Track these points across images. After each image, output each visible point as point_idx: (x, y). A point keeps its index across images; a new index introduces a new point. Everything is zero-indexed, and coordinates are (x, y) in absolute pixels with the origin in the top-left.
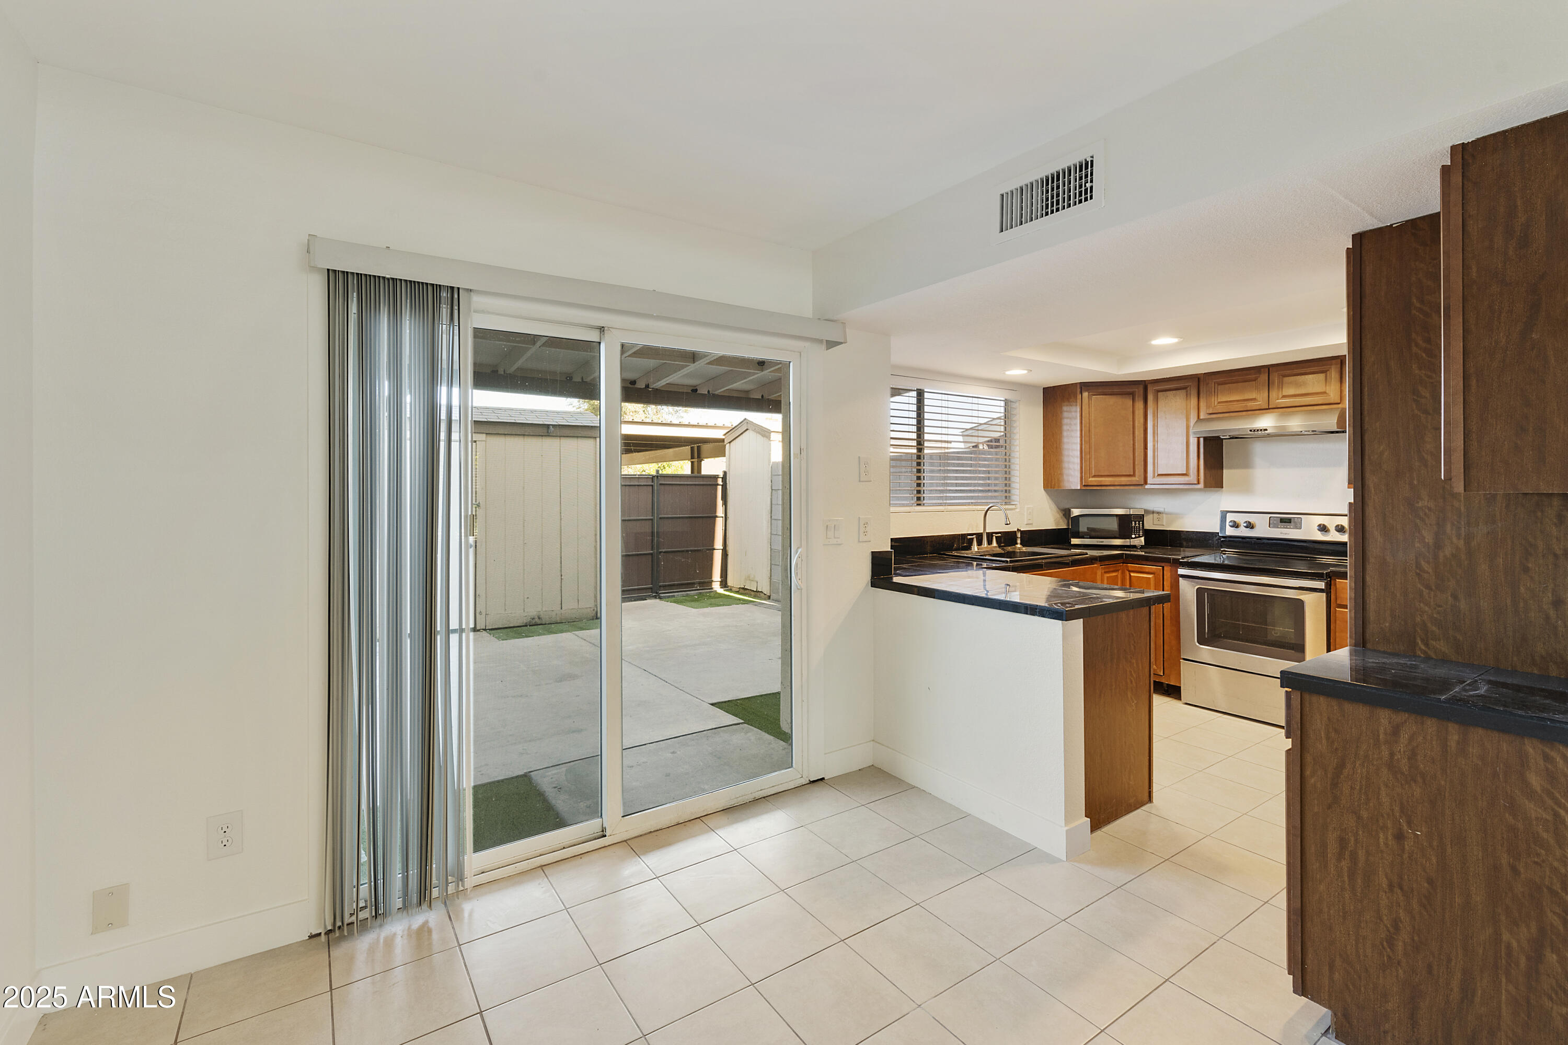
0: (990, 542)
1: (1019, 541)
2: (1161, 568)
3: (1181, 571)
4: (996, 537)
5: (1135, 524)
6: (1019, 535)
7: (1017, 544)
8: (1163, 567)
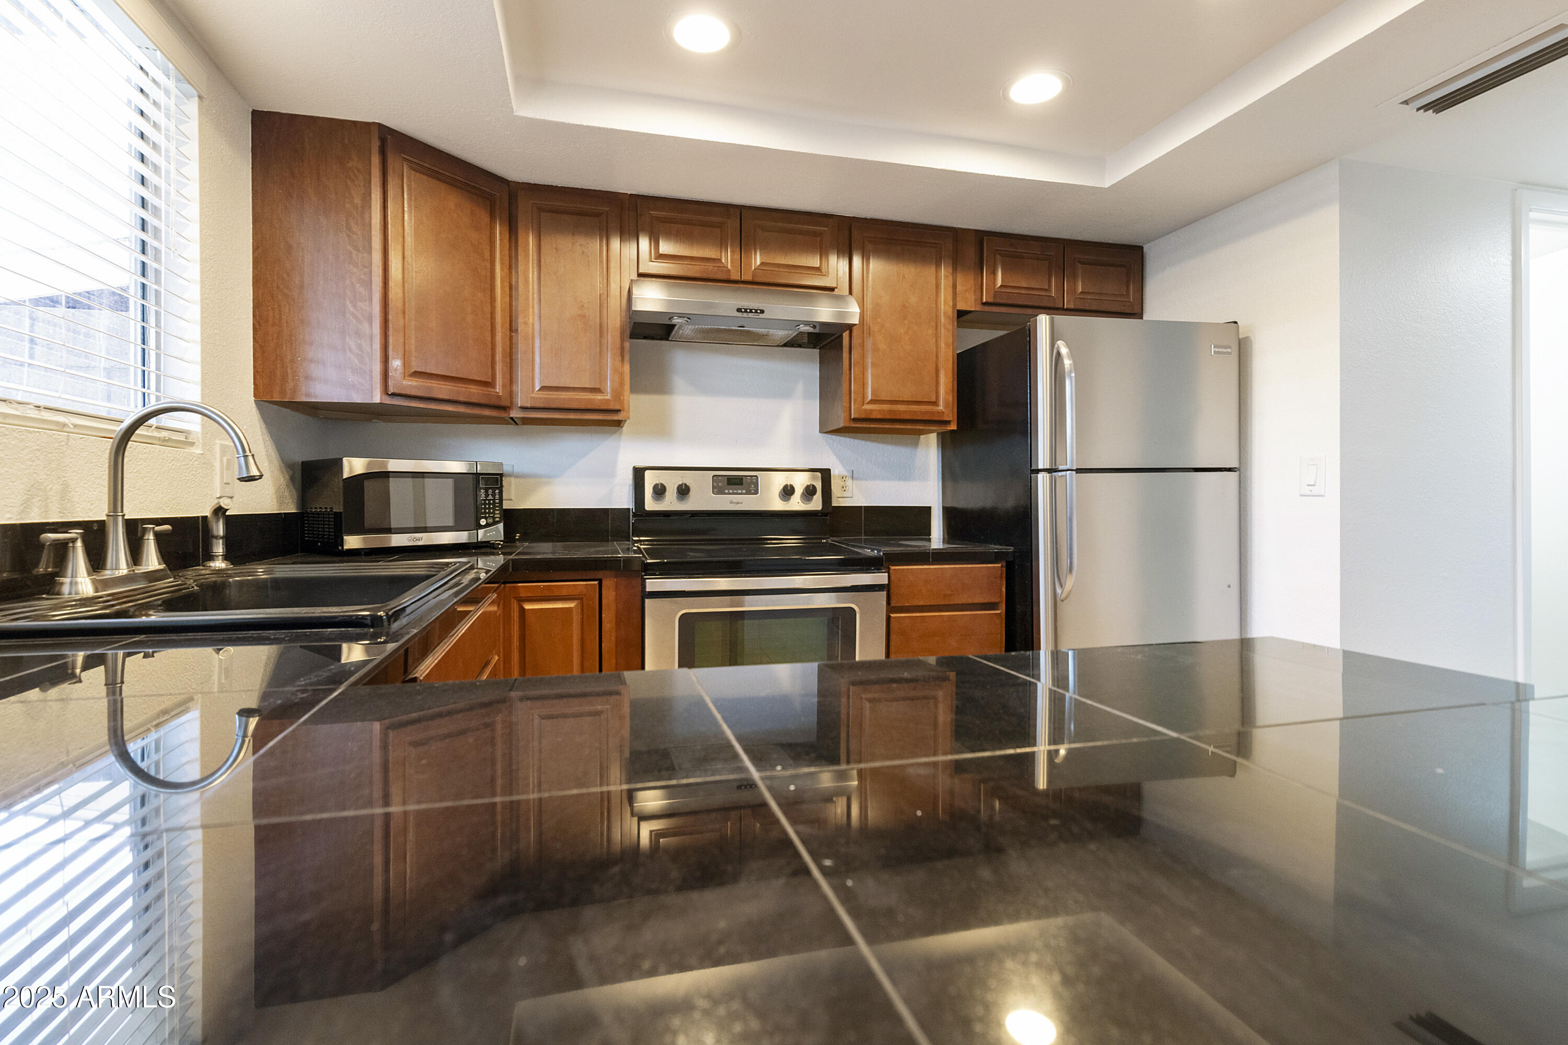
0: (135, 554)
1: (219, 548)
2: (596, 583)
3: (653, 584)
4: (157, 535)
5: (487, 495)
6: (219, 529)
7: (210, 557)
8: (600, 581)
